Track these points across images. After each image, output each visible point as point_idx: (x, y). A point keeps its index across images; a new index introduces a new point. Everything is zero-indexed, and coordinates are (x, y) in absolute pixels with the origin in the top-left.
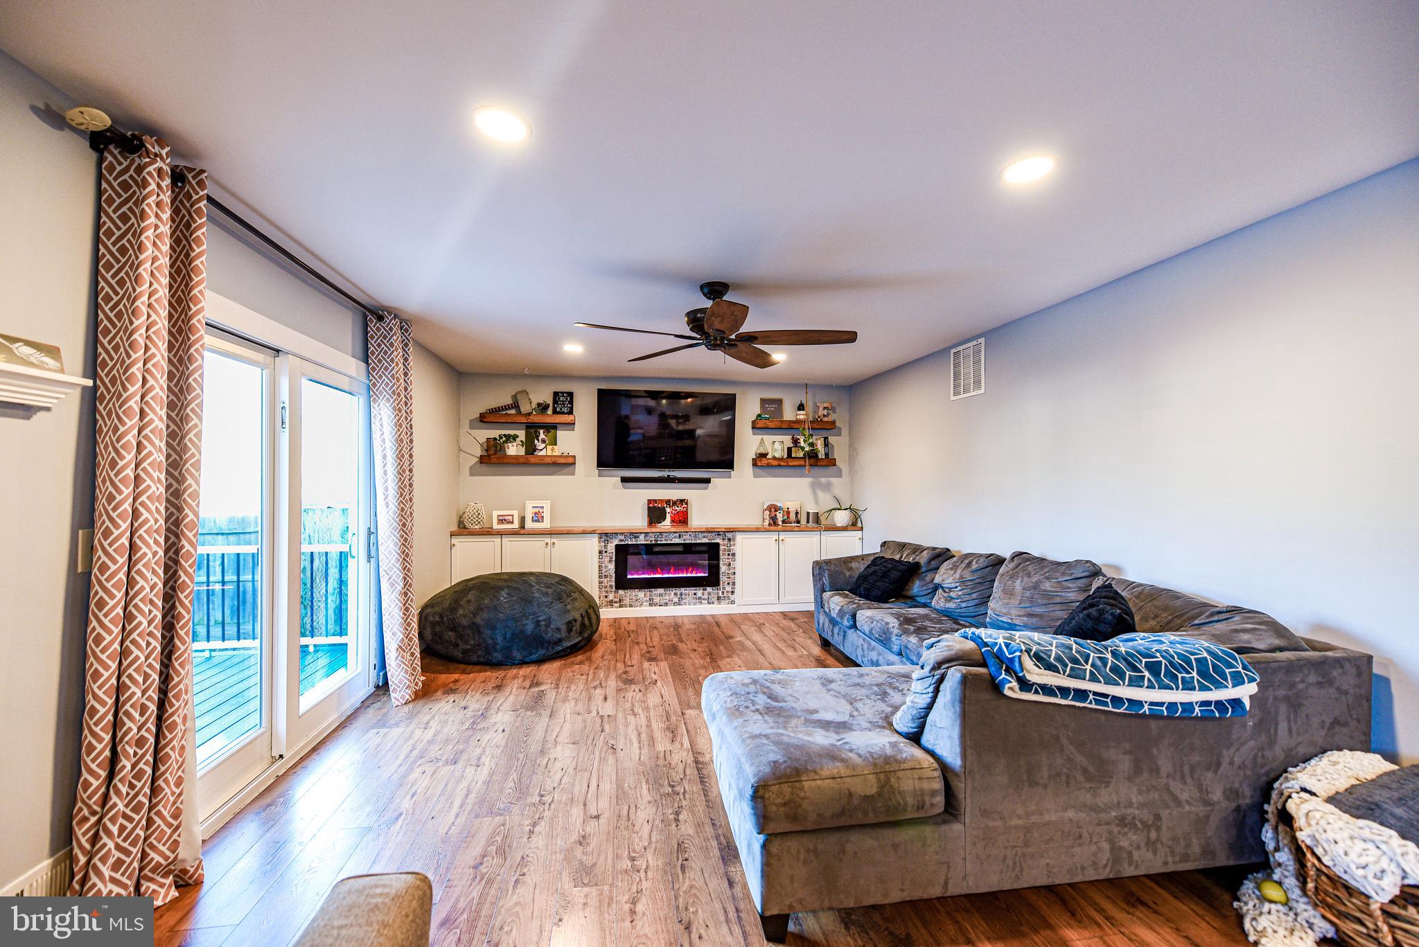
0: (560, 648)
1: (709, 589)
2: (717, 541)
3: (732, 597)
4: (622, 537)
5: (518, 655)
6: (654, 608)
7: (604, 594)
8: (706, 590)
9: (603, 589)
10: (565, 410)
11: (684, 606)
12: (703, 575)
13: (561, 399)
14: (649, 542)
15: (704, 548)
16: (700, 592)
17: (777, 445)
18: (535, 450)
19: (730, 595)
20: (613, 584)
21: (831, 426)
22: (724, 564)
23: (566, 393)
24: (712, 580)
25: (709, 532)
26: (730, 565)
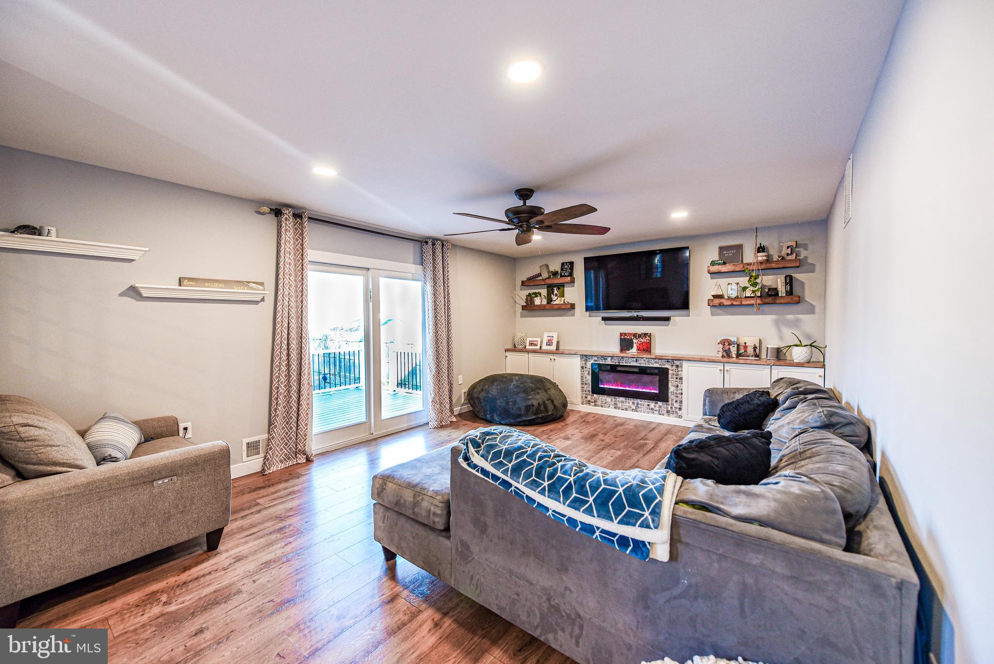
0: (520, 420)
1: (660, 403)
2: (667, 366)
3: (680, 413)
4: (596, 359)
5: (496, 418)
6: (617, 410)
7: (585, 395)
8: (657, 403)
9: (584, 392)
10: (567, 274)
11: (640, 413)
12: (655, 392)
13: (566, 267)
14: (614, 363)
15: (657, 371)
16: (652, 405)
17: (730, 287)
18: (551, 301)
19: (677, 410)
20: (590, 389)
21: (800, 264)
22: (673, 386)
23: (568, 262)
24: (662, 396)
25: (660, 359)
26: (677, 386)
